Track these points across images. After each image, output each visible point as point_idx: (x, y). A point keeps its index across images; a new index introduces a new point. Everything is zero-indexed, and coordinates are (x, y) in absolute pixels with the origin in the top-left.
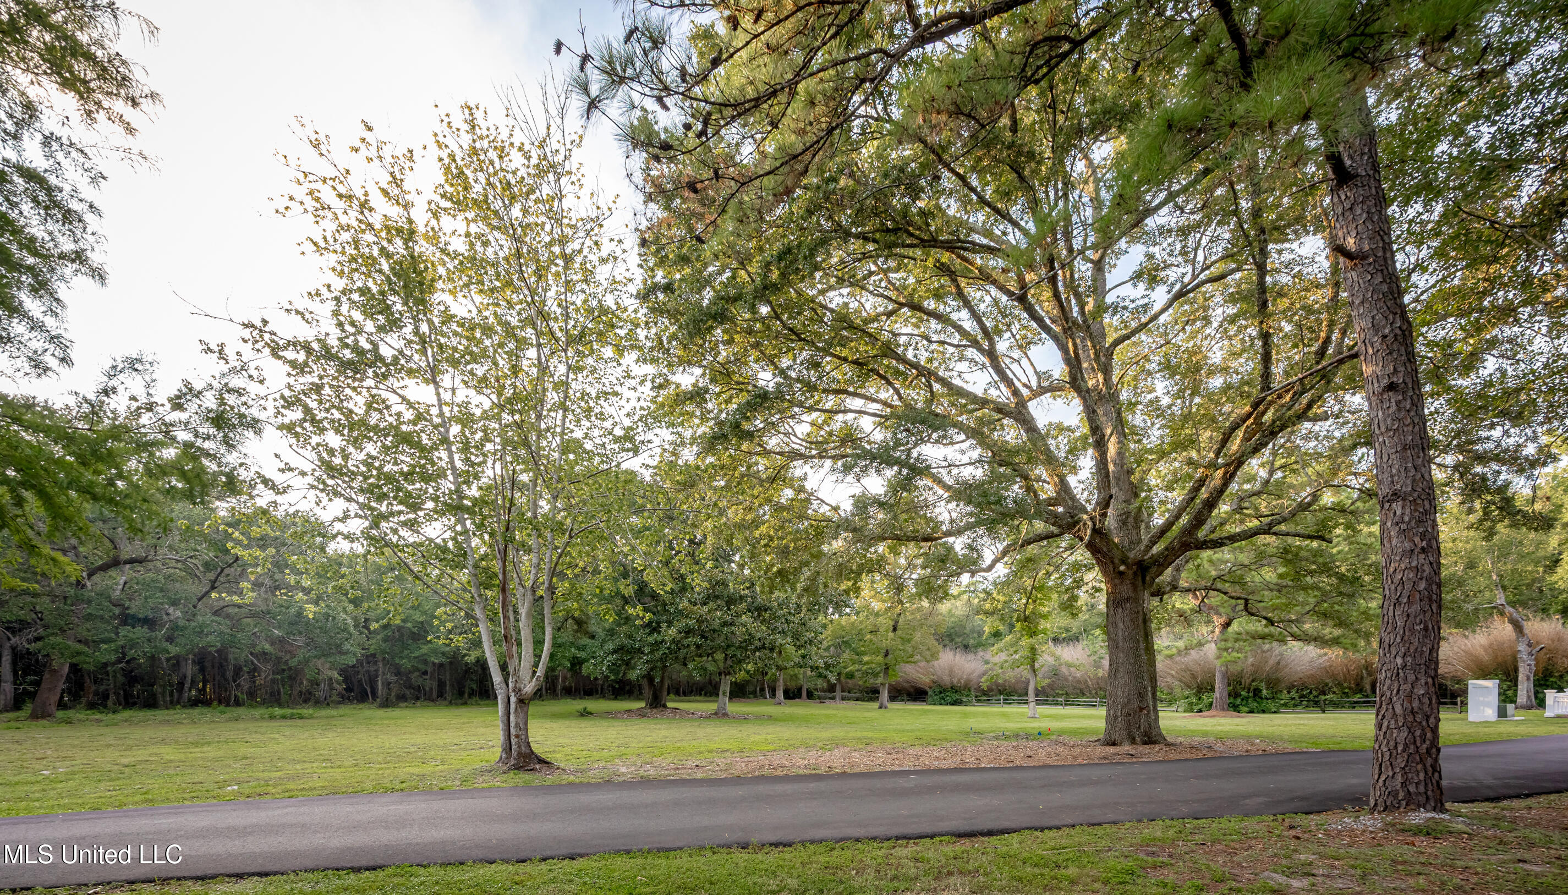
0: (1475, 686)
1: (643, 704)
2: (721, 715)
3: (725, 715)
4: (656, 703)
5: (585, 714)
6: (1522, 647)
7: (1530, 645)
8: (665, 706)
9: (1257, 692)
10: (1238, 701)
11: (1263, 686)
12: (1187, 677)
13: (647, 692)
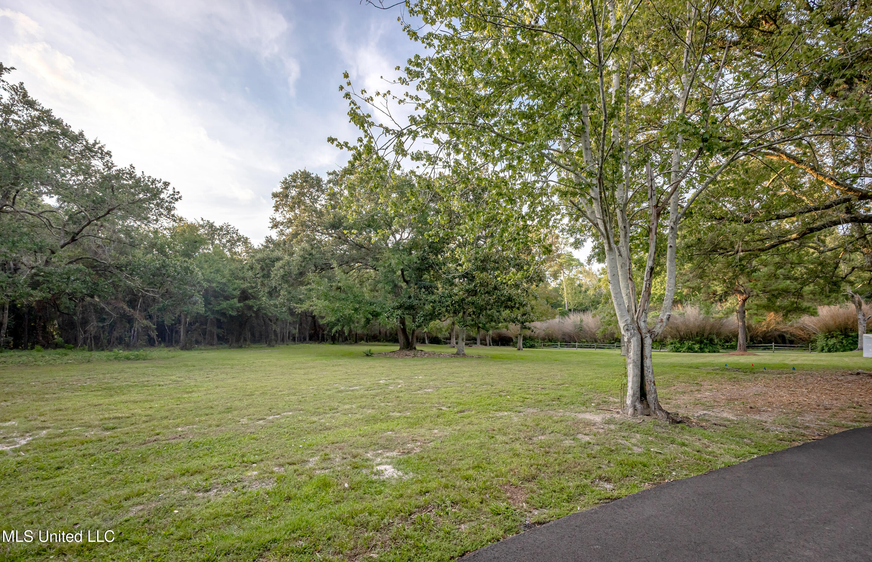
0: (868, 338)
1: (398, 348)
2: (459, 355)
3: (464, 355)
4: (409, 346)
5: (369, 355)
6: (860, 316)
7: (864, 315)
8: (415, 348)
9: (711, 341)
10: (703, 346)
11: (714, 337)
12: (674, 332)
13: (401, 337)
